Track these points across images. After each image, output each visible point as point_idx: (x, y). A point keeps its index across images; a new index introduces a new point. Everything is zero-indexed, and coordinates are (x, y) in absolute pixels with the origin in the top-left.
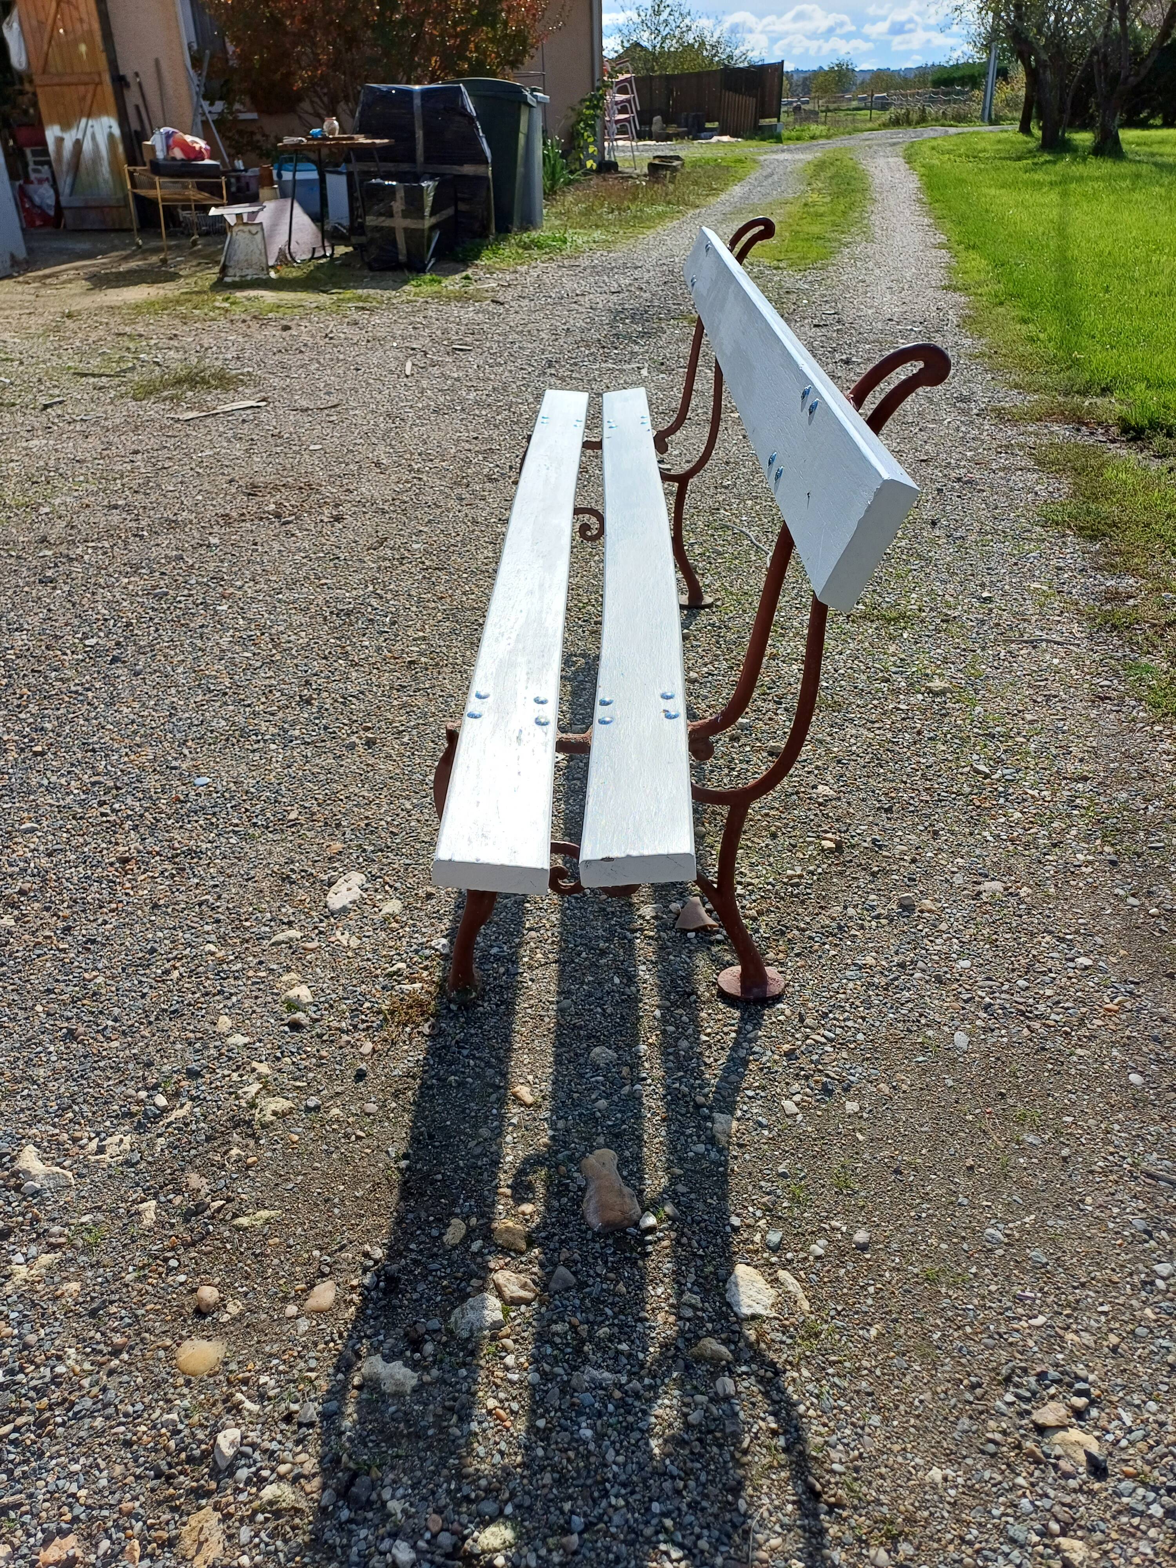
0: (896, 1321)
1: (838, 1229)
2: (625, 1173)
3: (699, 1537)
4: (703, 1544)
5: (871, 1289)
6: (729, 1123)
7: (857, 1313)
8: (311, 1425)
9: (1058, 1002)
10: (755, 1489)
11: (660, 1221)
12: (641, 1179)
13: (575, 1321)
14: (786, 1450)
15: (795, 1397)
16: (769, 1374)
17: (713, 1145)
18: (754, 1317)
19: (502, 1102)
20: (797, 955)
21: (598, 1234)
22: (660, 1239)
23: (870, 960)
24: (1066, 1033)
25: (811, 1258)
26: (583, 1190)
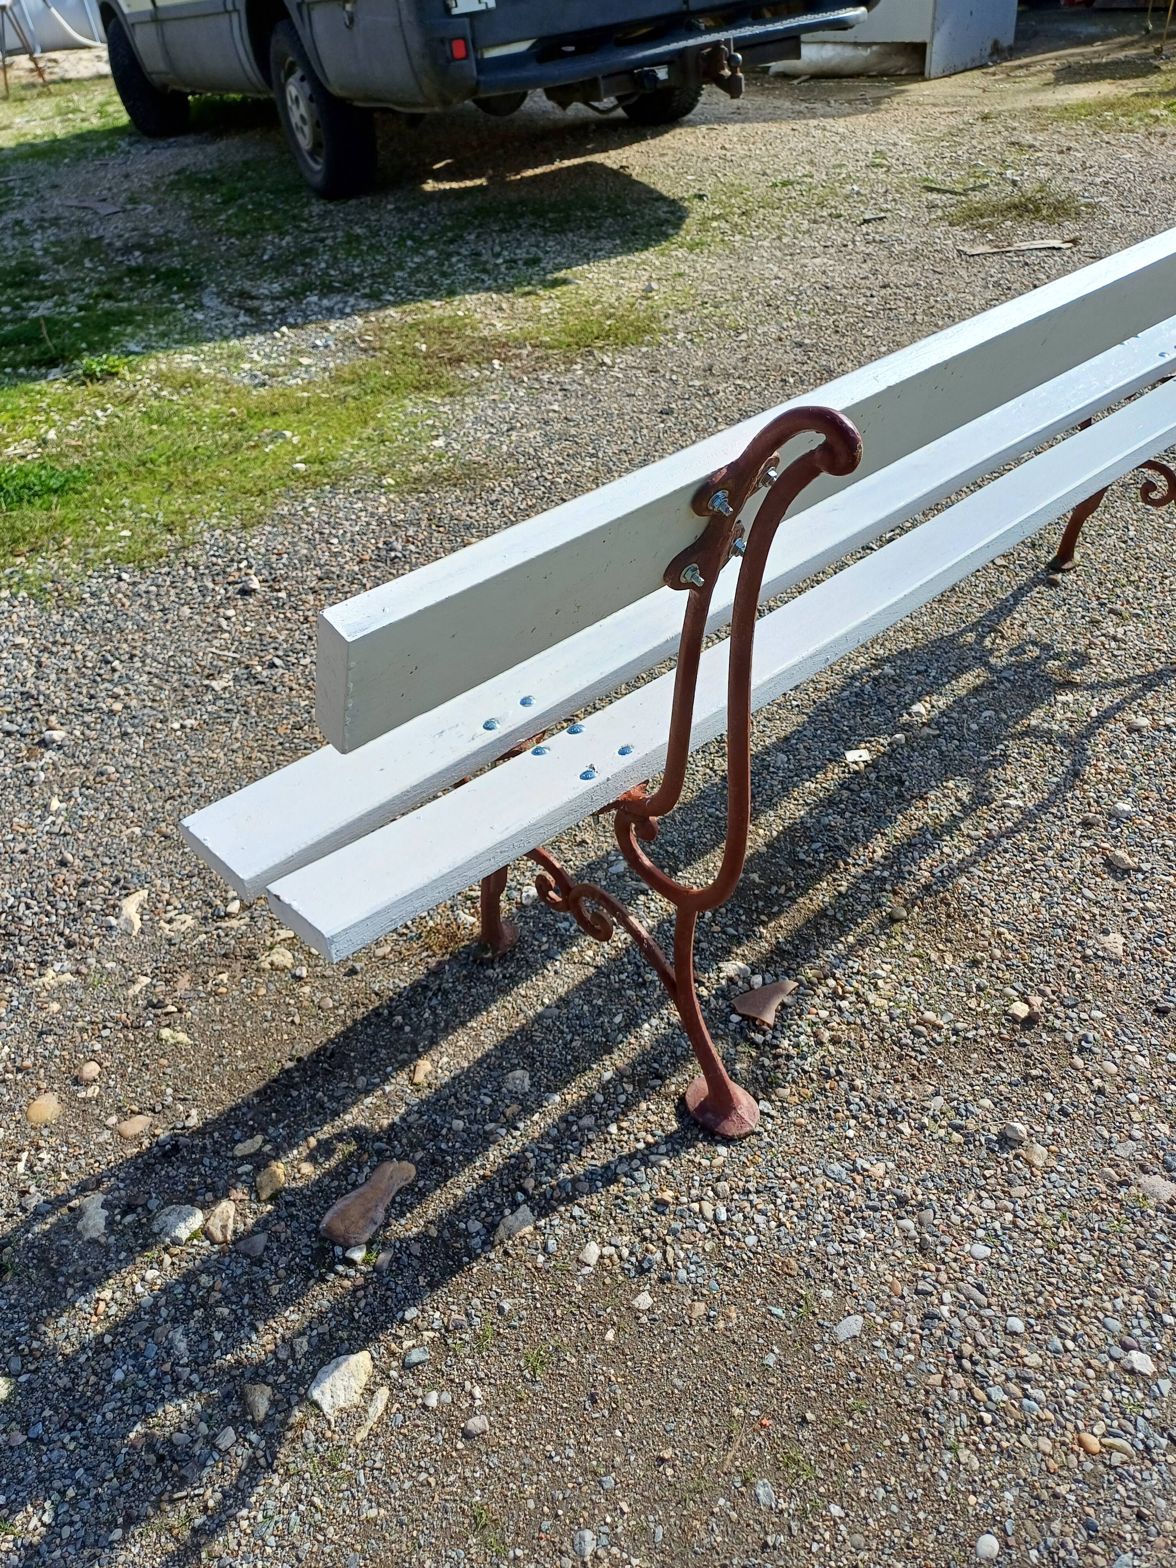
0: (401, 1524)
1: (473, 1398)
2: (398, 1199)
3: (72, 1524)
4: (66, 1531)
5: (423, 1476)
6: (524, 1223)
7: (385, 1483)
8: (24, 1210)
9: (1027, 1380)
10: (141, 1534)
11: (366, 1262)
12: (402, 1214)
13: (218, 1285)
14: (195, 1531)
15: (253, 1499)
16: (262, 1461)
17: (488, 1232)
18: (316, 1405)
19: (403, 1065)
20: (812, 1110)
21: (317, 1231)
22: (347, 1277)
23: (878, 1170)
24: (981, 1421)
25: (419, 1401)
26: (355, 1186)
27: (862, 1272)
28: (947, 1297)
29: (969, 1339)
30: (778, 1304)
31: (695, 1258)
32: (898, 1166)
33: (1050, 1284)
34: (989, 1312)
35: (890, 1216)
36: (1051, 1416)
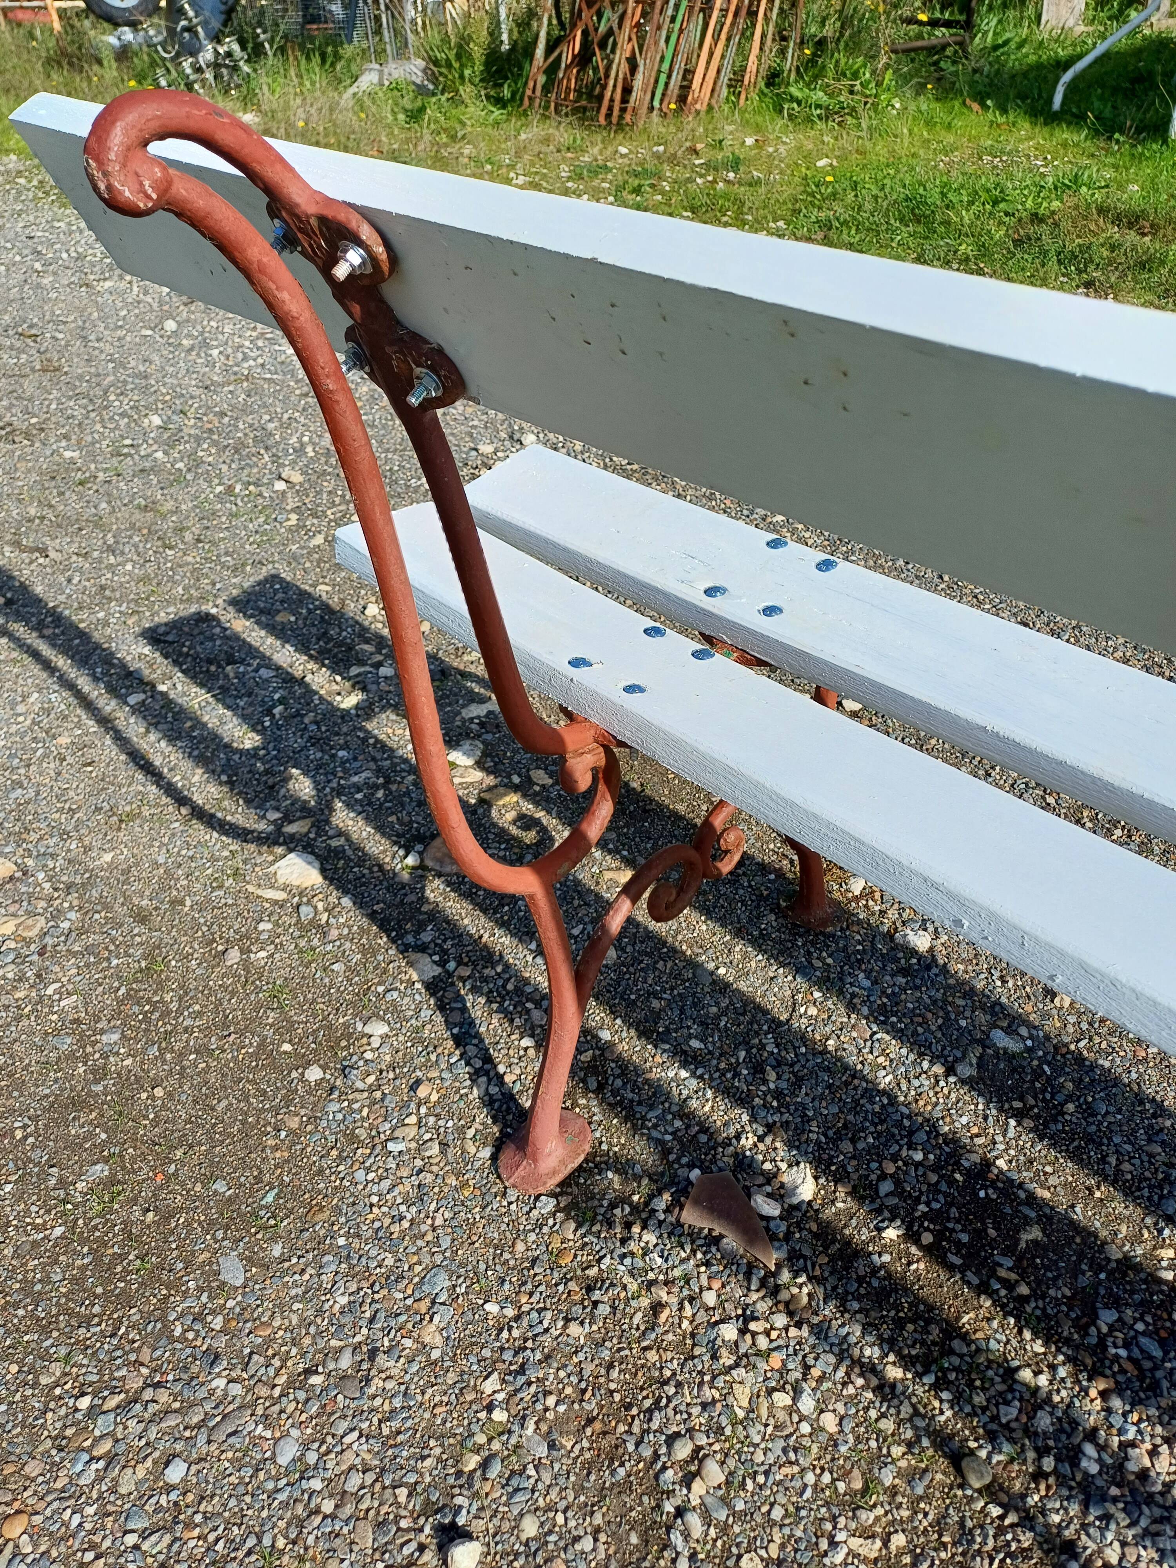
6: (421, 973)
12: (450, 885)
17: (419, 947)
18: (283, 858)
22: (393, 858)
25: (266, 918)
27: (293, 1292)
28: (236, 1389)
29: (177, 1405)
30: (278, 1197)
31: (349, 1119)
32: (435, 1363)
33: (217, 1540)
34: (202, 1439)
35: (358, 1338)
36: (59, 1485)
